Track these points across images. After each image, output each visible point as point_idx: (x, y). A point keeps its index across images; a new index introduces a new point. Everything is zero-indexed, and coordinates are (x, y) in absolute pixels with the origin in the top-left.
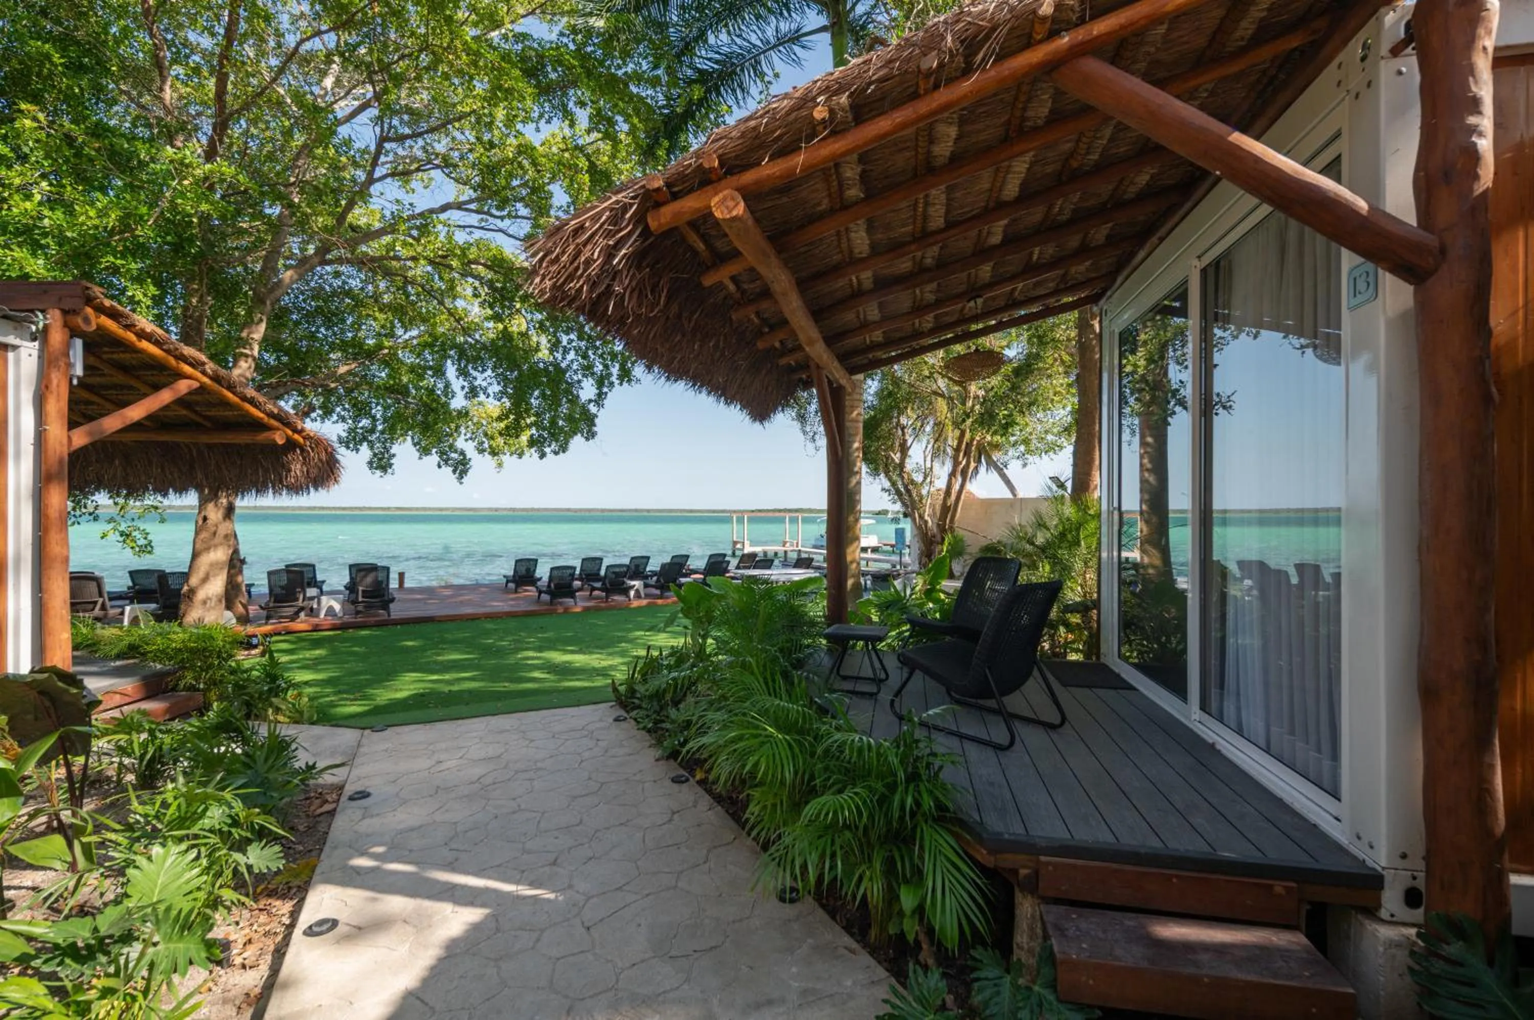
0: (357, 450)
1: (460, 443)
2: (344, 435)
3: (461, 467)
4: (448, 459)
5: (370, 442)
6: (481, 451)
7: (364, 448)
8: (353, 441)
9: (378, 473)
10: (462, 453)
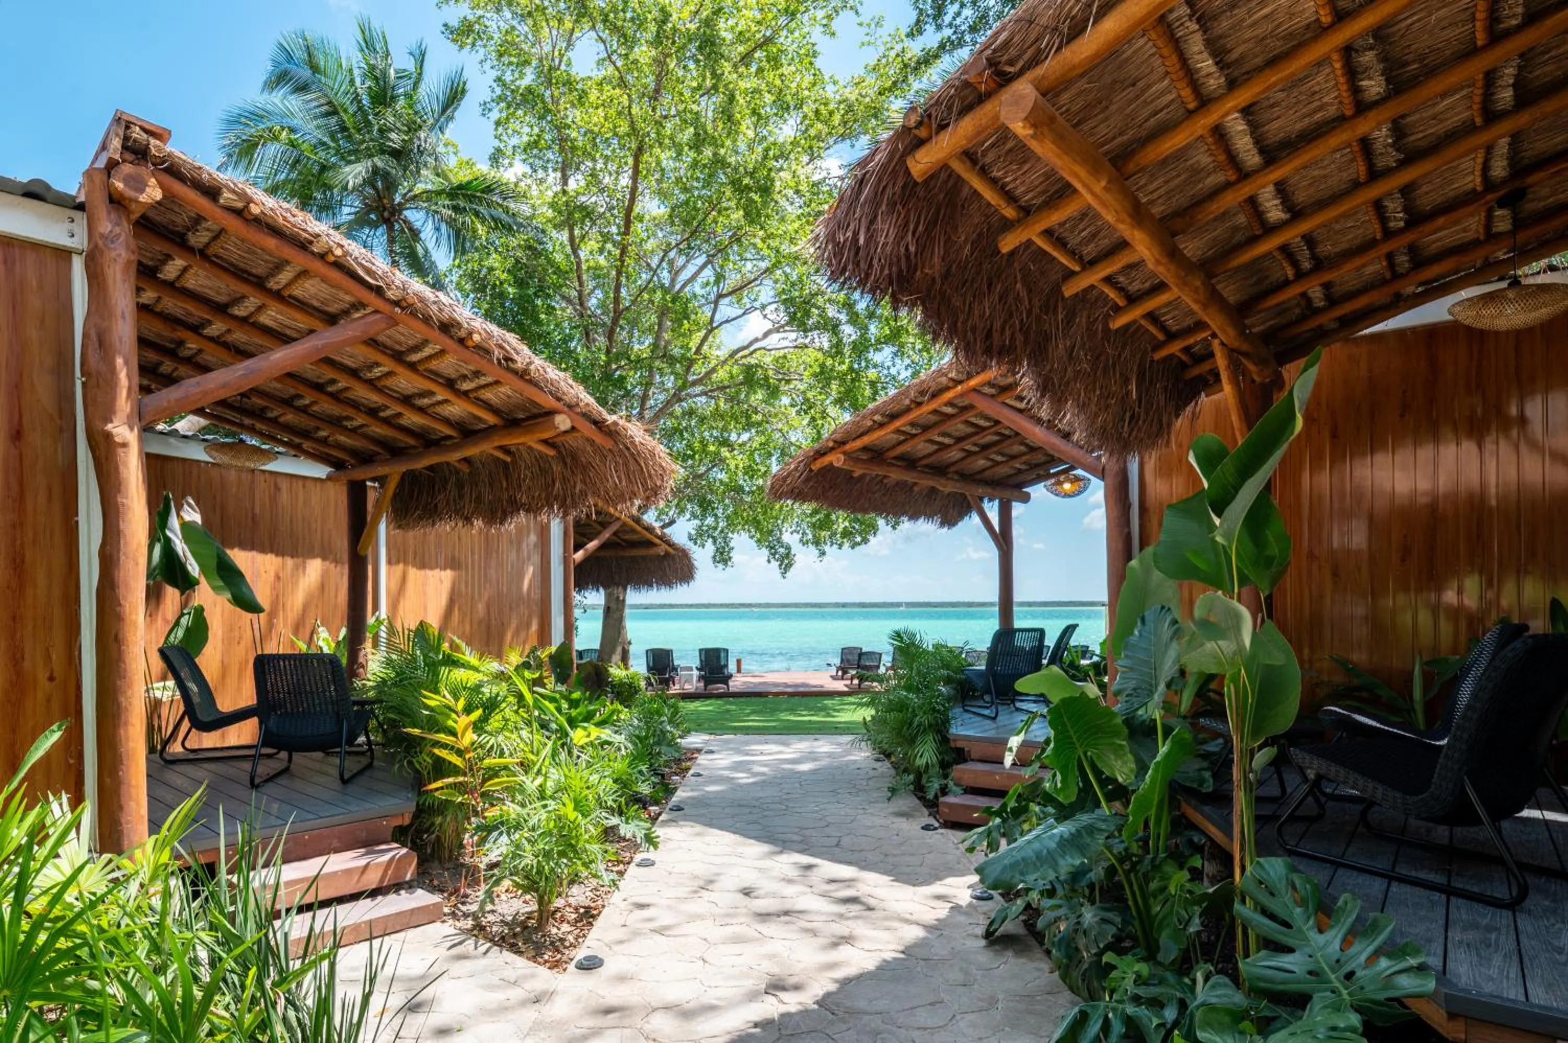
0: (703, 546)
1: (787, 537)
2: (693, 532)
3: (786, 561)
4: (776, 553)
5: (713, 537)
6: (804, 543)
7: (709, 544)
8: (699, 536)
9: (721, 566)
10: (788, 548)
